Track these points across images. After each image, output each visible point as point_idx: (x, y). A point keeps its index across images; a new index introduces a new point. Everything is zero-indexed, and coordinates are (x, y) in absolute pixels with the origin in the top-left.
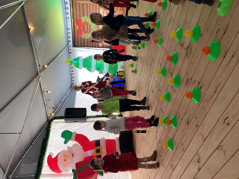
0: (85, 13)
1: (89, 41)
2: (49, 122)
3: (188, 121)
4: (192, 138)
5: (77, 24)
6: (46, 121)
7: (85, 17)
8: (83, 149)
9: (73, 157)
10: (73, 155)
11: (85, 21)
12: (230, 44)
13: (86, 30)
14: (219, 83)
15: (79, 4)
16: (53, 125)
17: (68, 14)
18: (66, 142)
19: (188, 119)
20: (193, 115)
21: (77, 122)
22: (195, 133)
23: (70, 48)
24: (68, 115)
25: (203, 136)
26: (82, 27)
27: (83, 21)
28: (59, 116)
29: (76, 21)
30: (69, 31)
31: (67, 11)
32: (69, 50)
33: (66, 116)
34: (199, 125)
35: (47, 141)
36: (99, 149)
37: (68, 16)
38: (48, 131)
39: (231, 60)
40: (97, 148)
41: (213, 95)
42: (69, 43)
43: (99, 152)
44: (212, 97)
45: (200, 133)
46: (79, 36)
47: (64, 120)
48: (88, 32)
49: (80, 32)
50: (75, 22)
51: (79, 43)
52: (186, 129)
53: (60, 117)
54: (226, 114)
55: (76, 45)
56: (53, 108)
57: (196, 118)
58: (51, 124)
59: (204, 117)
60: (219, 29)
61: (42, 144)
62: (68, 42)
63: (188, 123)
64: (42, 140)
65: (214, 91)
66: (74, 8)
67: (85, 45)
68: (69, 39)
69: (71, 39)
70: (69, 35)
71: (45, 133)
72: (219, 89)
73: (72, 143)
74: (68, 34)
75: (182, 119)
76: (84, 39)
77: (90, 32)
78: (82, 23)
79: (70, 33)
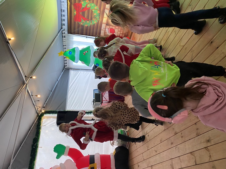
1: (89, 28)
2: (39, 118)
5: (76, 8)
6: (36, 116)
7: (86, 1)
8: (77, 166)
11: (86, 6)
13: (86, 16)
18: (58, 157)
23: (63, 32)
26: (81, 13)
27: (83, 6)
29: (74, 5)
30: (63, 13)
32: (62, 33)
35: (38, 142)
36: (94, 168)
40: (92, 166)
42: (63, 27)
46: (76, 22)
48: (88, 19)
49: (78, 18)
50: (72, 6)
51: (76, 30)
55: (72, 31)
58: (42, 119)
62: (62, 25)
67: (83, 33)
68: (63, 22)
69: (66, 23)
70: (63, 18)
74: (62, 16)
76: (83, 26)
77: (91, 19)
78: (82, 8)
79: (64, 16)
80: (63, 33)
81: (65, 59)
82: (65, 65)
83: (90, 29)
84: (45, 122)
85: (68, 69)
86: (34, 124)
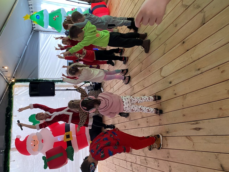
2: (10, 86)
8: (53, 134)
9: (43, 142)
10: (42, 140)
16: (15, 90)
35: (12, 108)
36: (69, 135)
38: (10, 99)
40: (67, 133)
43: (69, 137)
58: (13, 88)
61: (7, 115)
82: (34, 26)
84: (17, 91)
86: (5, 93)
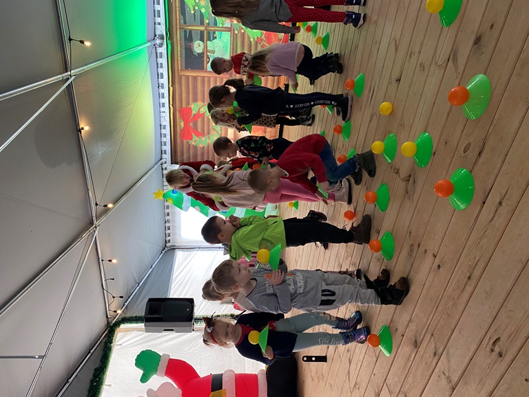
0: (199, 96)
1: (206, 151)
2: (111, 329)
3: (416, 341)
4: (426, 381)
5: (183, 117)
6: (104, 325)
7: (199, 103)
11: (199, 110)
12: (493, 177)
13: (199, 129)
14: (475, 258)
15: (188, 77)
16: (118, 336)
17: (163, 97)
18: (144, 379)
19: (416, 337)
20: (426, 327)
21: (172, 330)
22: (431, 370)
23: (164, 166)
24: (153, 314)
25: (449, 379)
26: (191, 124)
27: (194, 112)
28: (134, 315)
29: (180, 112)
30: (163, 131)
31: (162, 91)
32: (162, 169)
33: (149, 316)
34: (440, 351)
35: (104, 374)
37: (162, 101)
38: (106, 351)
39: (497, 210)
40: (216, 394)
41: (466, 285)
42: (164, 156)
44: (463, 290)
45: (444, 373)
46: (185, 141)
47: (143, 324)
48: (204, 133)
49: (187, 134)
50: (178, 113)
51: (185, 156)
52: (412, 359)
53: (136, 317)
54: (496, 330)
55: (179, 160)
56: (121, 297)
57: (432, 335)
58: (116, 333)
59: (449, 334)
60: (469, 144)
61: (92, 382)
62: (162, 153)
63: (416, 345)
64: (93, 372)
65: (467, 276)
66: (177, 86)
68: (164, 148)
69: (167, 148)
70: (164, 139)
71: (99, 354)
72: (477, 273)
73: (159, 380)
74: (161, 137)
75: (403, 336)
76: (195, 147)
77: (209, 133)
78: (192, 115)
79: (165, 136)
80: (164, 168)
81: (167, 225)
82: (168, 238)
83: (208, 153)
84: (121, 338)
85: (173, 249)
